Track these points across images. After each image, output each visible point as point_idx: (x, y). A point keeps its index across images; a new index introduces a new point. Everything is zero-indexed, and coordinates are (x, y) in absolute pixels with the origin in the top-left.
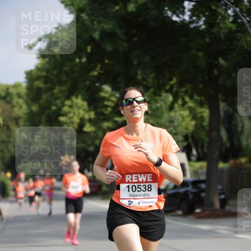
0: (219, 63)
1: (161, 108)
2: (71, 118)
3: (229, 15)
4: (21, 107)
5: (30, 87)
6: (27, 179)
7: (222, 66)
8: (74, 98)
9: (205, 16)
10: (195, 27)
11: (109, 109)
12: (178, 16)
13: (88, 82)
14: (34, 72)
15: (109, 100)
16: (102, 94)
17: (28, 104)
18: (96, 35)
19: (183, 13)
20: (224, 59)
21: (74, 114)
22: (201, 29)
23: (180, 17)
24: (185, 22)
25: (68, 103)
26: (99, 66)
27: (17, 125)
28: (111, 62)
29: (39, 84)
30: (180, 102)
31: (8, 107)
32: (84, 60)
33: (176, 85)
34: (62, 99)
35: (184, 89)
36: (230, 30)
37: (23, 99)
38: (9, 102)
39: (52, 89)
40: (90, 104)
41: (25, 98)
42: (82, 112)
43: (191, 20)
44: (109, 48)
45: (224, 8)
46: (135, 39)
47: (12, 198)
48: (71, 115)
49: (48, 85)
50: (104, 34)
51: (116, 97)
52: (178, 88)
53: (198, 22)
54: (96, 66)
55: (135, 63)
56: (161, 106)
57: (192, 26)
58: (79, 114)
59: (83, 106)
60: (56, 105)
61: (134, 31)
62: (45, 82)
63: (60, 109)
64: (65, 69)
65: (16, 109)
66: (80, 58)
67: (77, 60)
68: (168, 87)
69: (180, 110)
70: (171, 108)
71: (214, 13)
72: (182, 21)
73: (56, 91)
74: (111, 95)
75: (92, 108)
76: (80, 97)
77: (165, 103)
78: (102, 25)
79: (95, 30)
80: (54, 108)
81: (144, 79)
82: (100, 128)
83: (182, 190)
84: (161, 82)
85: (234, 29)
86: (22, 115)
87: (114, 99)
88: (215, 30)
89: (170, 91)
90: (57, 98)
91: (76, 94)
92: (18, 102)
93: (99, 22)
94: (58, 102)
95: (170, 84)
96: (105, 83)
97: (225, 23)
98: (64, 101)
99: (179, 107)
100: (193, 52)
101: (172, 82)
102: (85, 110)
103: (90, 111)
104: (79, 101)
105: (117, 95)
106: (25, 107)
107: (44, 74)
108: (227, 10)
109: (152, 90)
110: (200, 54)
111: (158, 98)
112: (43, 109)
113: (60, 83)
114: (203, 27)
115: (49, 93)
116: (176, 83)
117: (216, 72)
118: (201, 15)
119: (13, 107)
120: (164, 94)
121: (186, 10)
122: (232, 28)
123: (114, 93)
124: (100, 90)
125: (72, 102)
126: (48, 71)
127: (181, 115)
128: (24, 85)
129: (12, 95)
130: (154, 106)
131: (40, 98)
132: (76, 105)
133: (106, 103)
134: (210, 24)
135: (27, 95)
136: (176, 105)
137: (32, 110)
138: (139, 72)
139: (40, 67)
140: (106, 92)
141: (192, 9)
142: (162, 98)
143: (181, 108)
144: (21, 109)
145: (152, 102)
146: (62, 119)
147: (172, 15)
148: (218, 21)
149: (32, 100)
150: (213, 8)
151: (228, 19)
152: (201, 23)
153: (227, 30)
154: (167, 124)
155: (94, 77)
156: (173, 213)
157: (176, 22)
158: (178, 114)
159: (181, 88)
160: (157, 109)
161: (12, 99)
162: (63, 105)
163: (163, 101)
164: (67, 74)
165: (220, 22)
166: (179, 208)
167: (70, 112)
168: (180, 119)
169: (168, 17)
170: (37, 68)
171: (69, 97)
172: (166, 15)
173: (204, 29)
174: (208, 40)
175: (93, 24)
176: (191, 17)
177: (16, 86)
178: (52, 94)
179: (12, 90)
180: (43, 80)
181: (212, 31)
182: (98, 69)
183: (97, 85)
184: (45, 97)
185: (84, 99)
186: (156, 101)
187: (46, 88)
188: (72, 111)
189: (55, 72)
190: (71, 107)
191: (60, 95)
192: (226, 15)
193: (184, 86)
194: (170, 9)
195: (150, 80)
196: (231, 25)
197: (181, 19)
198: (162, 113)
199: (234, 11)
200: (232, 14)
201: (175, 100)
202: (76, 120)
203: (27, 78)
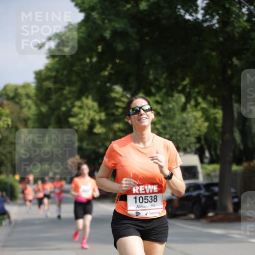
0: (232, 62)
1: (173, 109)
2: (81, 119)
3: (243, 14)
4: (30, 108)
5: (39, 88)
6: (35, 181)
7: (236, 66)
8: (84, 99)
9: (218, 14)
10: (208, 26)
11: (120, 110)
12: (191, 15)
13: (98, 83)
14: (44, 72)
15: (120, 101)
16: (113, 95)
17: (37, 105)
18: (107, 34)
19: (196, 11)
20: (238, 59)
21: (84, 114)
22: (214, 27)
23: (193, 16)
24: (197, 20)
25: (78, 103)
26: (110, 66)
27: (26, 126)
28: (122, 62)
29: (49, 84)
30: (193, 103)
31: (16, 108)
32: (94, 60)
33: (188, 86)
34: (72, 100)
35: (197, 90)
36: (244, 29)
37: (32, 100)
38: (18, 103)
39: (62, 89)
40: (100, 105)
41: (34, 98)
42: (92, 113)
43: (204, 18)
44: (120, 47)
45: (238, 6)
46: (147, 38)
47: (20, 201)
48: (81, 116)
49: (57, 86)
50: (115, 33)
51: (127, 97)
52: (190, 88)
53: (211, 21)
54: (107, 66)
55: (147, 63)
56: (173, 106)
57: (205, 25)
58: (89, 115)
59: (93, 106)
60: (66, 106)
61: (145, 30)
62: (55, 83)
63: (69, 110)
64: (75, 68)
65: (25, 110)
66: (91, 58)
67: (88, 60)
68: (180, 88)
69: (193, 111)
70: (184, 109)
71: (228, 12)
72: (195, 20)
73: (65, 92)
74: (123, 96)
75: (103, 109)
76: (90, 97)
77: (177, 104)
78: (113, 24)
79: (106, 30)
80: (64, 109)
81: (156, 79)
82: (111, 129)
83: (195, 193)
84: (173, 82)
85: (249, 27)
86: (31, 116)
87: (125, 100)
88: (229, 29)
89: (182, 91)
90: (67, 99)
91: (86, 94)
92: (27, 103)
93: (110, 21)
94: (68, 103)
95: (182, 84)
96: (116, 83)
97: (239, 22)
98: (74, 101)
99: (192, 108)
100: (207, 51)
101: (185, 83)
102: (95, 111)
103: (100, 111)
104: (89, 102)
105: (129, 96)
106: (34, 108)
107: (54, 74)
108: (241, 9)
109: (164, 91)
110: (214, 54)
111: (170, 98)
112: (52, 110)
113: (70, 83)
114: (217, 26)
115: (59, 94)
116: (189, 84)
117: (229, 72)
118: (214, 14)
119: (22, 108)
120: (176, 95)
121: (199, 9)
122: (246, 27)
123: (125, 93)
124: (111, 90)
125: (82, 102)
126: (57, 71)
127: (193, 116)
128: (33, 85)
129: (21, 96)
130: (166, 107)
131: (50, 99)
132: (87, 106)
133: (117, 104)
134: (224, 23)
135: (36, 95)
136: (188, 106)
137: (41, 111)
138: (151, 72)
139: (50, 67)
140: (117, 93)
141: (205, 7)
142: (174, 99)
143: (194, 109)
144: (30, 110)
145: (164, 103)
146: (72, 120)
147: (185, 14)
148: (232, 19)
149: (41, 100)
150: (227, 6)
151: (243, 18)
152: (215, 21)
153: (241, 29)
154: (179, 125)
155: (105, 77)
156: (185, 217)
157: (189, 20)
158: (190, 115)
159: (194, 88)
160: (170, 110)
161: (20, 100)
162: (73, 106)
163: (175, 101)
164: (78, 74)
165: (233, 21)
166: (191, 212)
167: (80, 113)
168: (193, 121)
169: (181, 16)
170: (47, 68)
171: (79, 98)
172: (178, 13)
173: (217, 28)
174: (221, 39)
175: (103, 22)
176: (204, 16)
177: (25, 86)
178: (62, 95)
179: (20, 91)
180: (52, 80)
181: (227, 30)
182: (109, 68)
183: (108, 85)
184: (54, 97)
185: (94, 100)
186: (168, 102)
187: (55, 88)
188: (82, 111)
189: (65, 72)
190: (81, 107)
191: (70, 96)
192: (240, 14)
193: (197, 87)
194: (183, 8)
195: (162, 80)
196: (246, 24)
197: (194, 18)
198: (174, 114)
199: (249, 10)
200: (247, 12)
201: (188, 101)
202: (87, 121)
203: (36, 78)
